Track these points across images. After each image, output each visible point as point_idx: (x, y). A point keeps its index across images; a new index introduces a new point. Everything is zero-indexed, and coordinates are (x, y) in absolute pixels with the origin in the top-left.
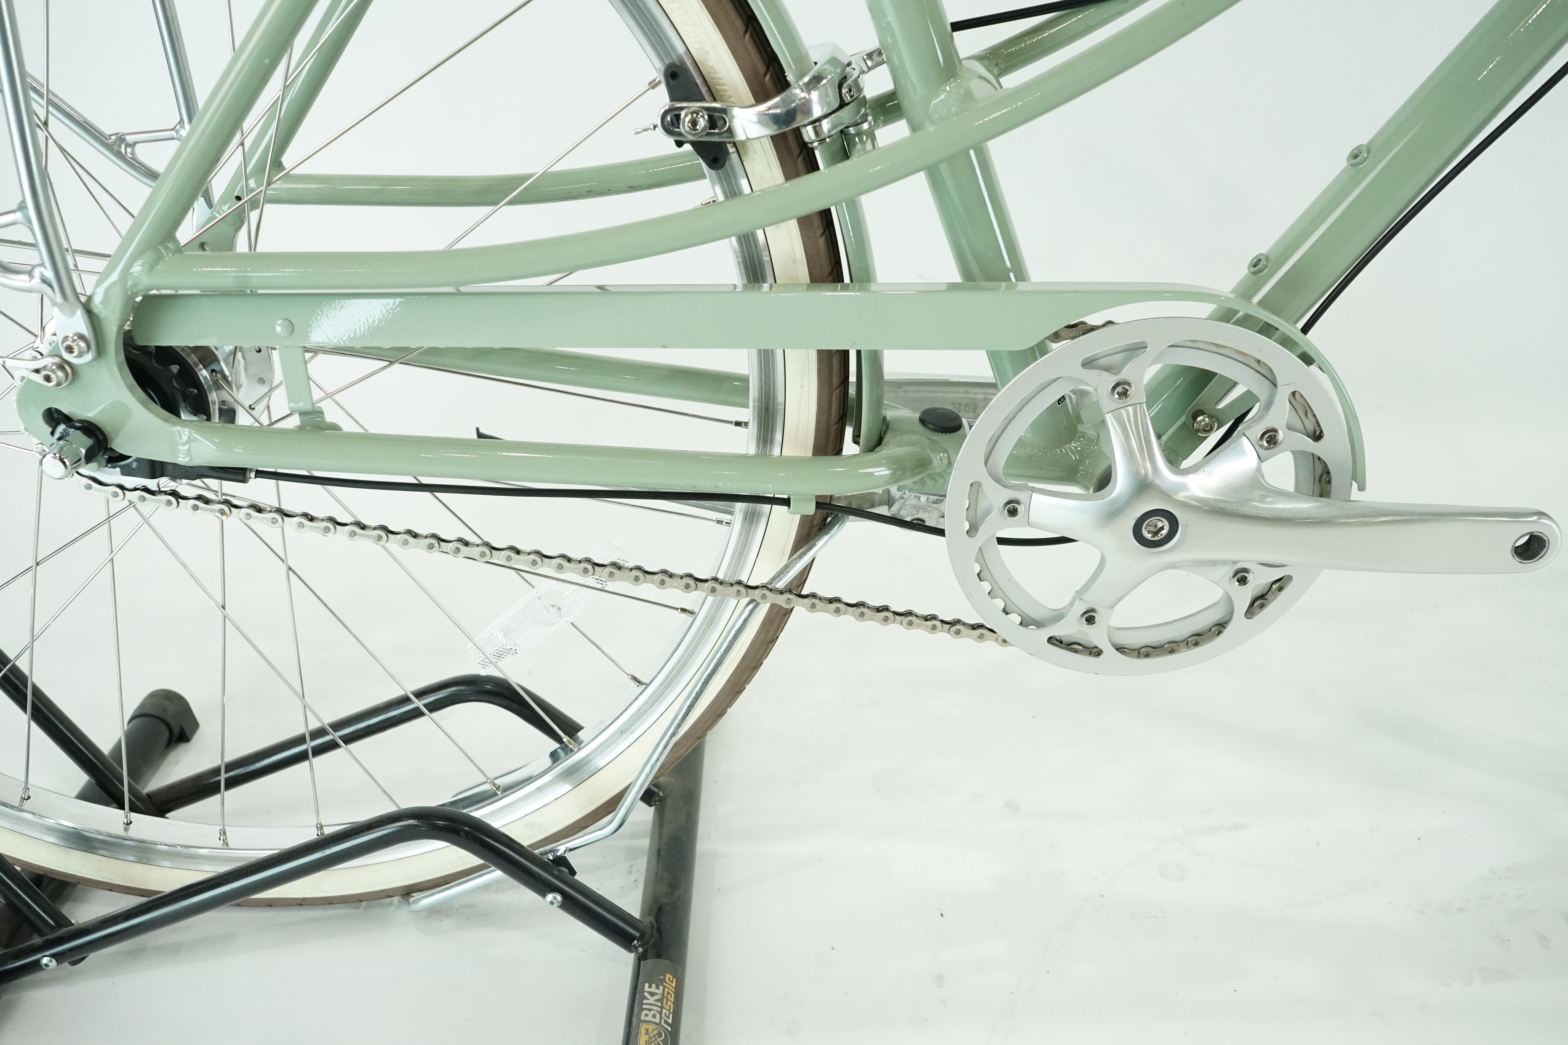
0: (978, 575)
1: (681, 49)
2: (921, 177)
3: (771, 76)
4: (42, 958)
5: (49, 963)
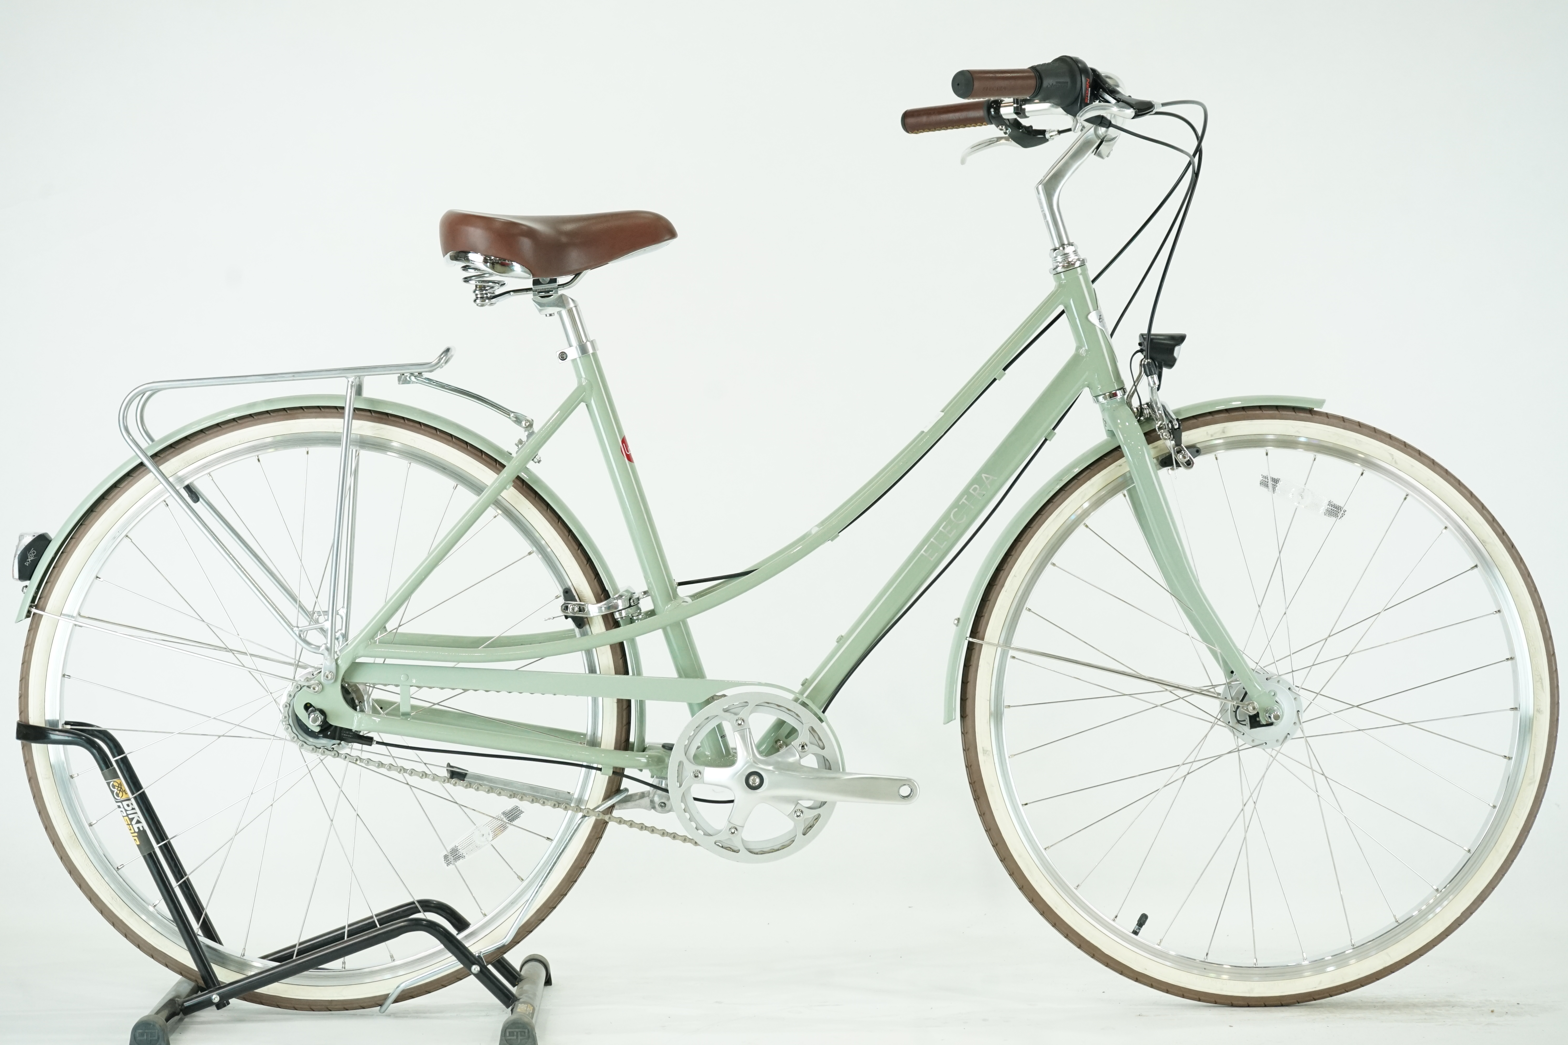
0: (684, 810)
1: (570, 584)
2: (660, 631)
3: (604, 595)
4: (212, 995)
5: (216, 998)
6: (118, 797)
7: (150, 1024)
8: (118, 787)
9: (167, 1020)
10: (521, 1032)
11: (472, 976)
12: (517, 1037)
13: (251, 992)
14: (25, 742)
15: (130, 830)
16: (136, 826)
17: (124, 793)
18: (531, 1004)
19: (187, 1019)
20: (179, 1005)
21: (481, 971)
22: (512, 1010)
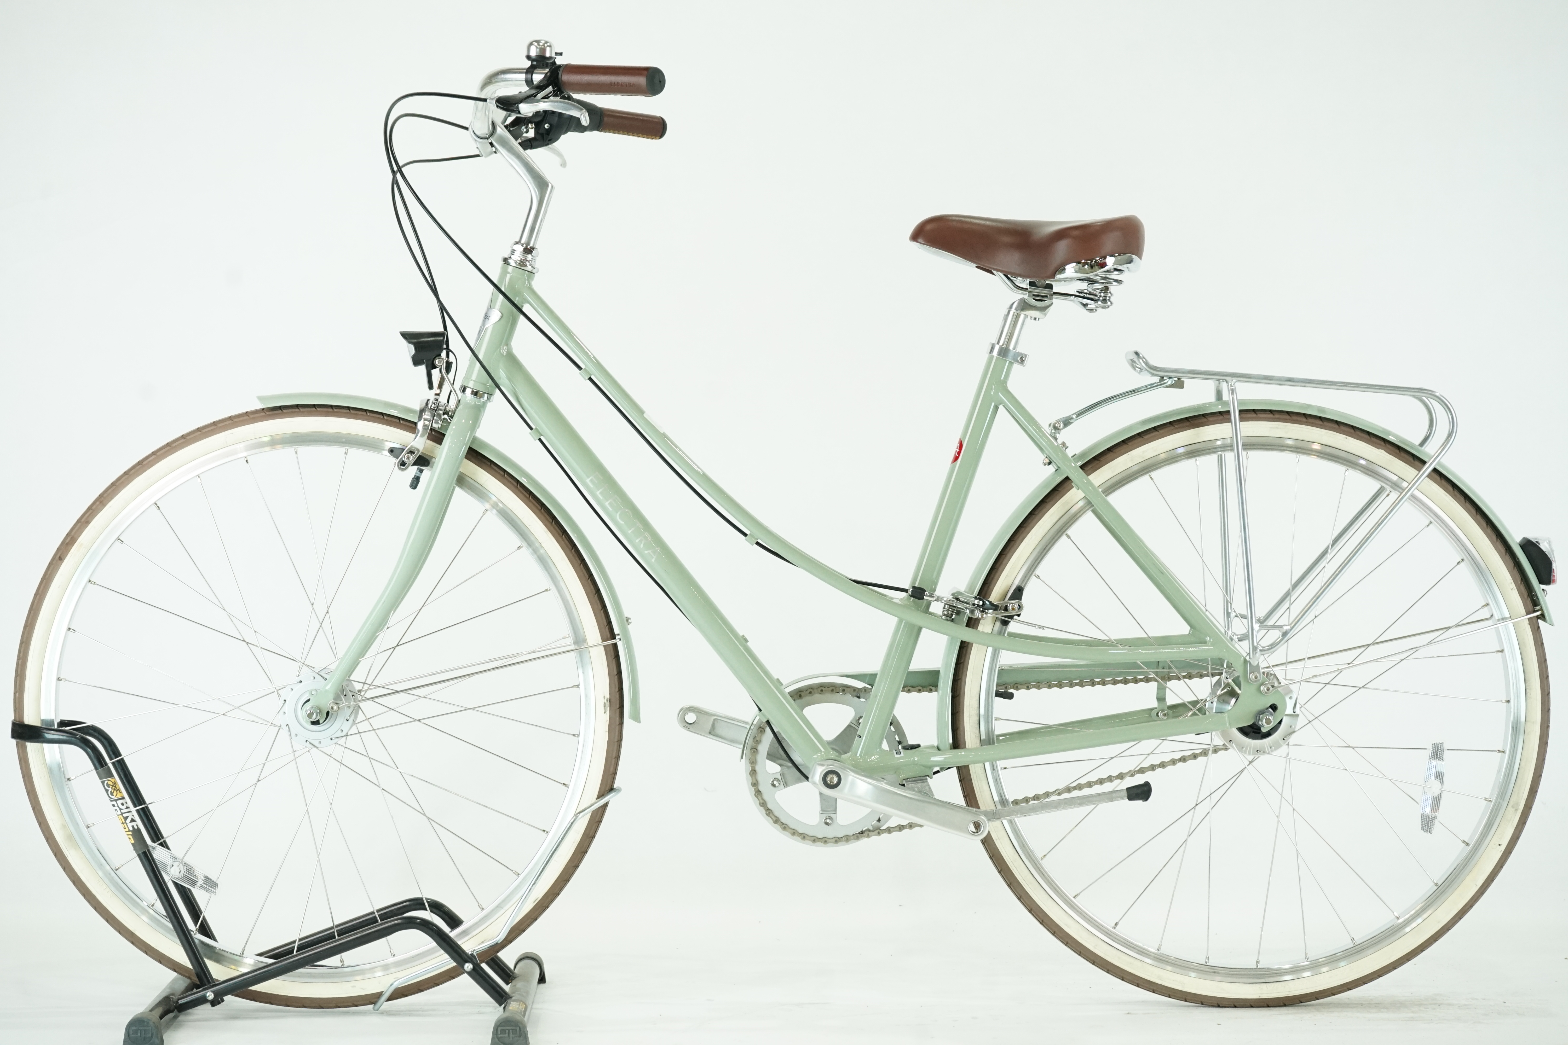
4: (207, 993)
5: (210, 995)
6: (113, 795)
7: (144, 1021)
8: (113, 786)
9: (161, 1017)
10: (512, 1030)
11: (465, 975)
12: (509, 1034)
13: (244, 989)
14: (20, 741)
15: (125, 828)
16: (130, 825)
17: (118, 792)
18: (523, 1002)
19: (182, 1017)
20: (174, 1002)
21: (474, 969)
22: (504, 1008)
